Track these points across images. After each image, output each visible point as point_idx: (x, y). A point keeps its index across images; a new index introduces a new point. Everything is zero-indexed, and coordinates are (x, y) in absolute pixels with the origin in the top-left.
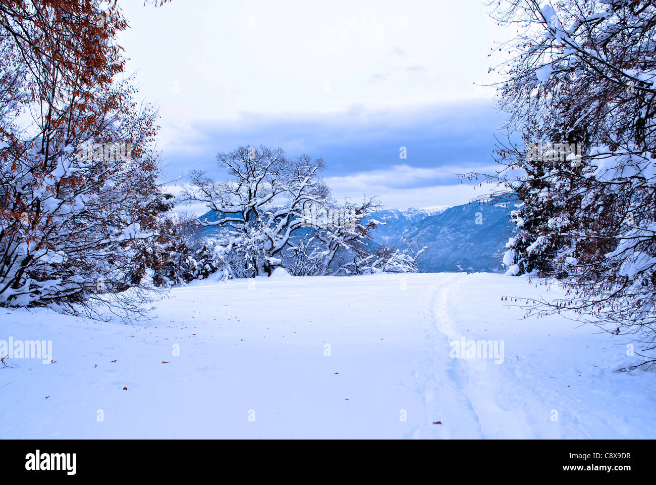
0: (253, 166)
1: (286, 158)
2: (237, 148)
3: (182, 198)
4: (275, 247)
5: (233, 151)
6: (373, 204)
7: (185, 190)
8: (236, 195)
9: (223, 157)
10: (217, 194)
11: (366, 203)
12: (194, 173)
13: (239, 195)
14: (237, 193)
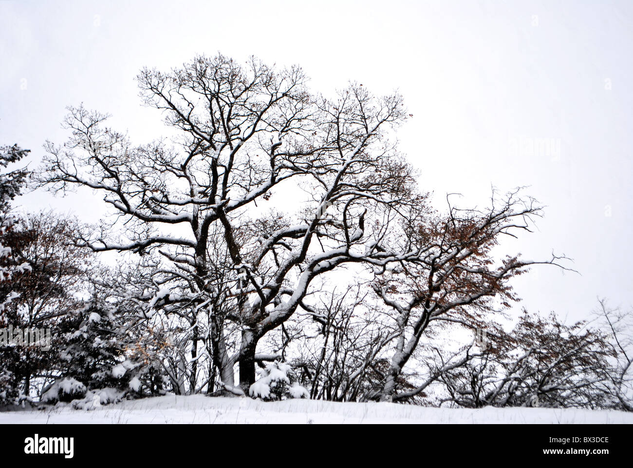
0: (227, 109)
1: (310, 92)
2: (190, 60)
3: (46, 175)
4: (268, 315)
5: (180, 67)
6: (518, 208)
7: (53, 157)
8: (180, 176)
9: (155, 81)
10: (133, 174)
11: (499, 209)
12: (78, 116)
13: (188, 178)
14: (182, 173)
